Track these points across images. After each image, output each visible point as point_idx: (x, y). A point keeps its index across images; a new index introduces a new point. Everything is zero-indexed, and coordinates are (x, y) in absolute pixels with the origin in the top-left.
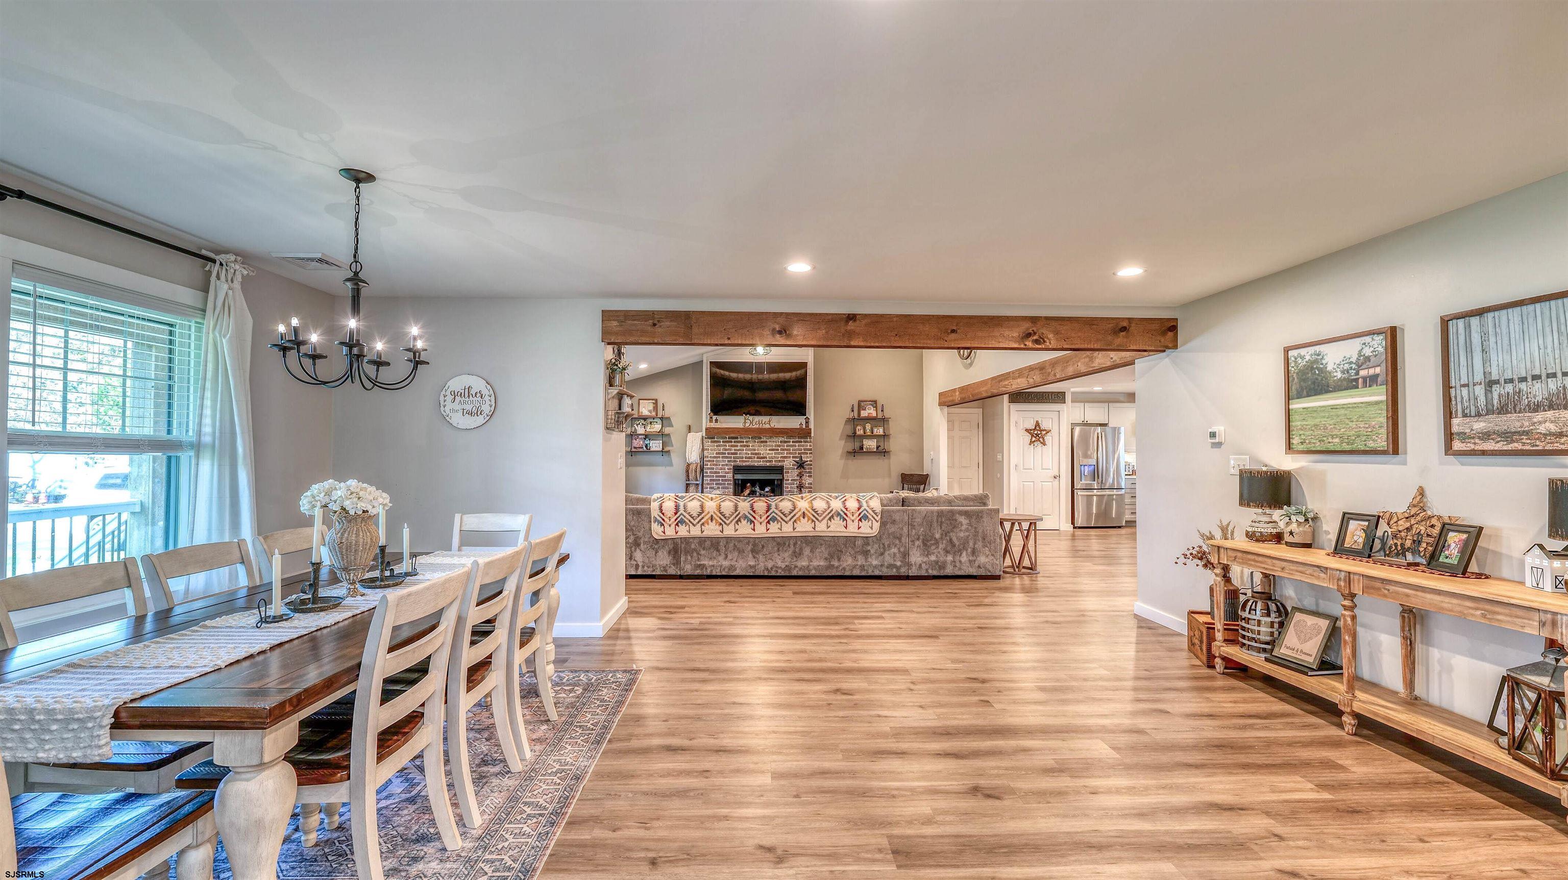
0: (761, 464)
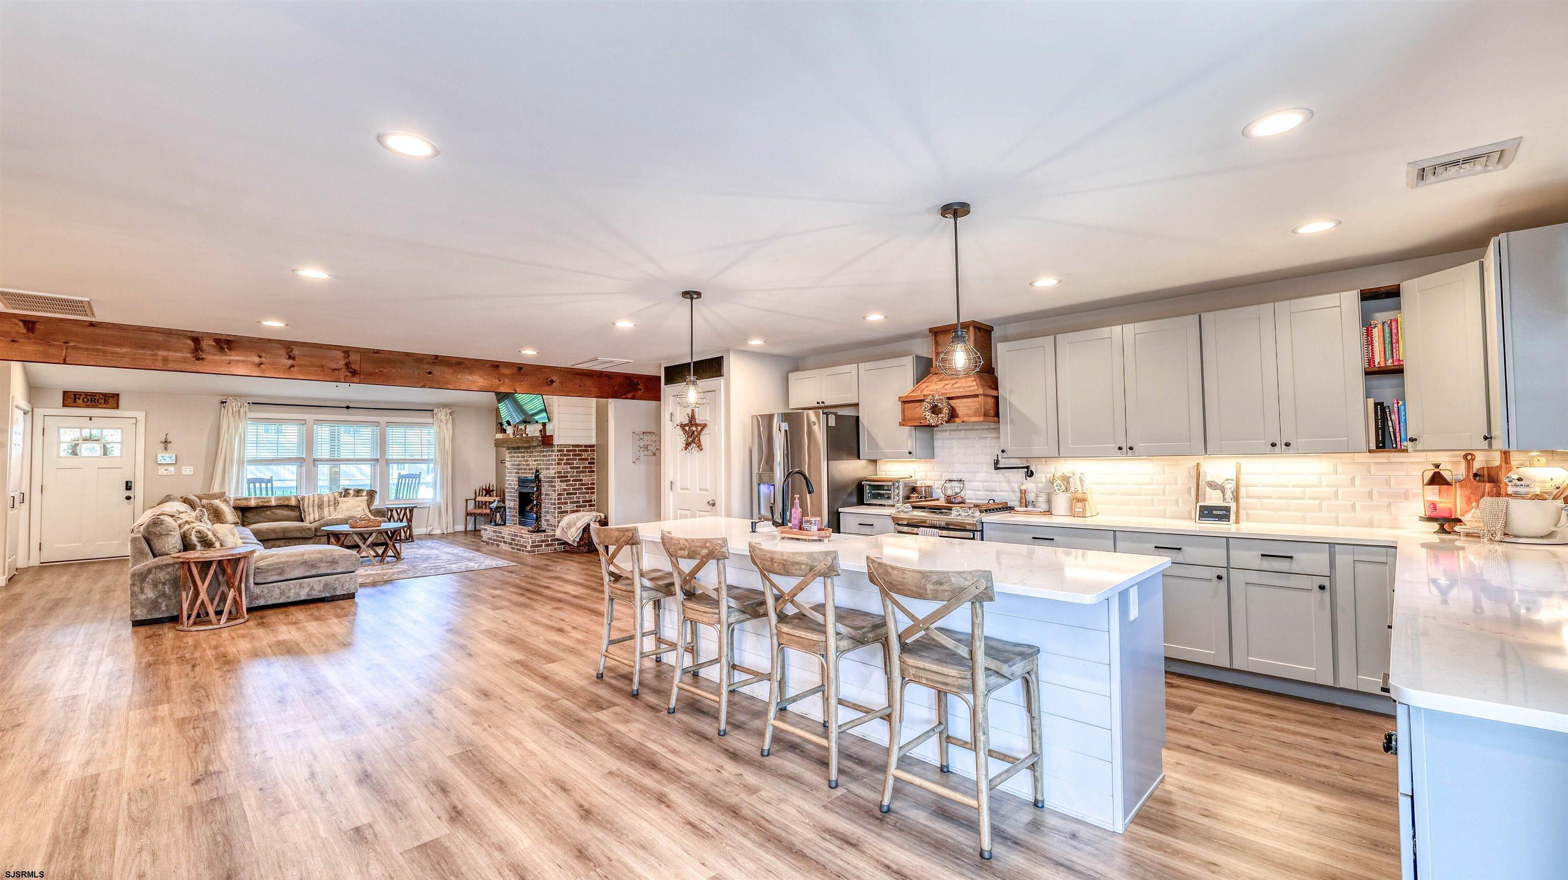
0: (529, 476)
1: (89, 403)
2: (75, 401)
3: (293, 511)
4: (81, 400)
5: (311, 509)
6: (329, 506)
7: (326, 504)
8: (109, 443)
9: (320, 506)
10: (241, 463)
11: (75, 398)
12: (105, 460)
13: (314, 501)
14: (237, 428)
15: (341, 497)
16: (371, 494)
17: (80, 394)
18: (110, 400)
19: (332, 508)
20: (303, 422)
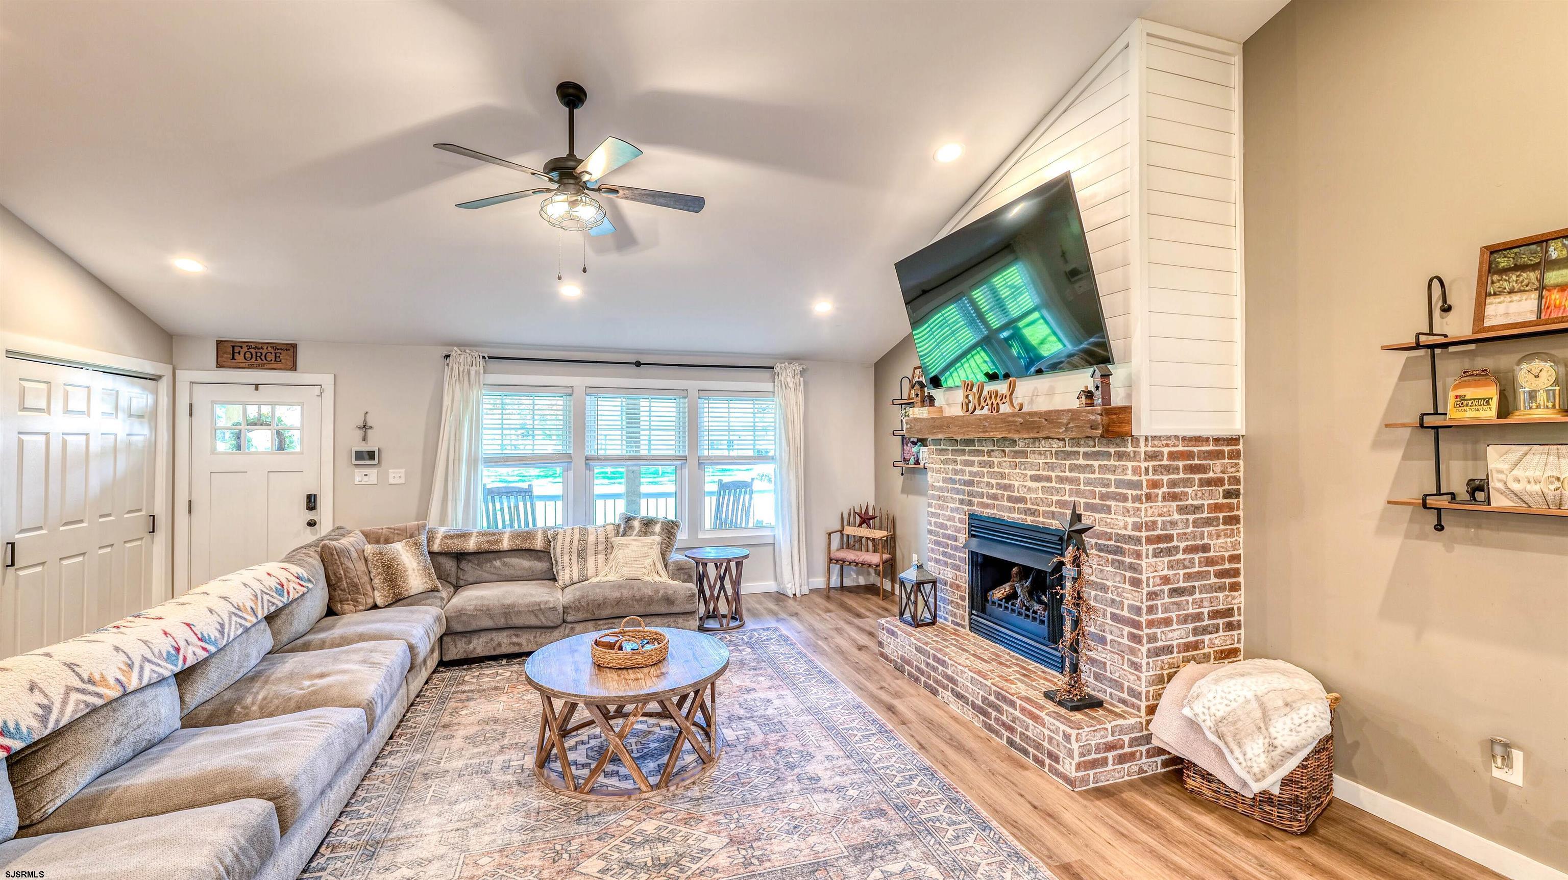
0: (1016, 517)
1: (253, 360)
2: (233, 358)
3: (539, 559)
4: (242, 355)
5: (566, 558)
6: (596, 553)
7: (591, 550)
8: (289, 429)
9: (582, 554)
10: (473, 462)
11: (234, 353)
12: (280, 457)
13: (571, 542)
14: (466, 402)
15: (617, 535)
16: (670, 529)
17: (241, 344)
18: (284, 356)
19: (601, 558)
20: (569, 391)
